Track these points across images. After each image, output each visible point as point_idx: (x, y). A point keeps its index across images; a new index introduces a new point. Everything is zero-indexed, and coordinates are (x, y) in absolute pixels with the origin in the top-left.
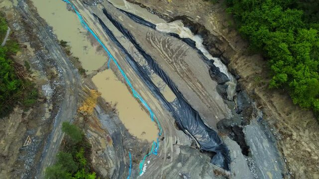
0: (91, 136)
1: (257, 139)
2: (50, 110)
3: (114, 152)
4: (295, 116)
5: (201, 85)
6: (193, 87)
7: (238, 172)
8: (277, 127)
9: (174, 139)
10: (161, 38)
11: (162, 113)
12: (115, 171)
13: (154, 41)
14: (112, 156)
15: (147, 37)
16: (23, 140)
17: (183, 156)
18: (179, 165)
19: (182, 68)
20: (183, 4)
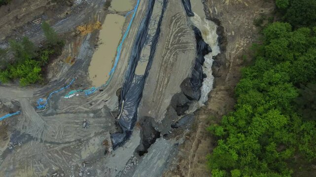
0: (68, 49)
1: (159, 154)
2: (67, 14)
3: (67, 70)
4: (202, 168)
5: (168, 82)
6: (160, 78)
7: (117, 156)
8: (180, 161)
9: (107, 97)
10: (183, 25)
11: (120, 75)
12: (56, 81)
13: (176, 23)
14: (64, 71)
15: (174, 16)
16: (35, 18)
17: (100, 112)
18: (92, 115)
19: (170, 59)
20: (234, 13)
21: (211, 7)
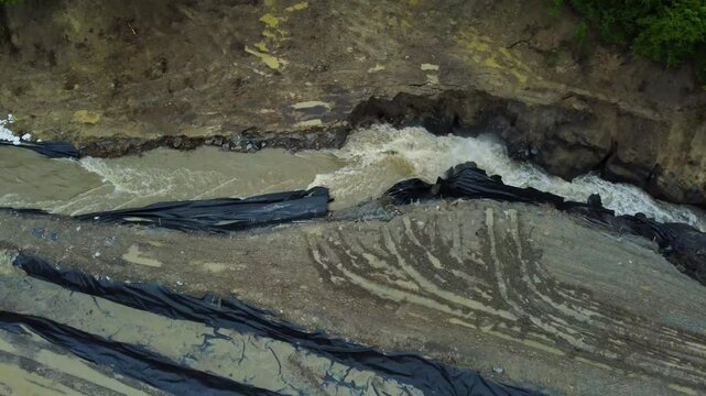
10: (382, 242)
13: (366, 271)
15: (325, 275)
19: (579, 317)
20: (336, 50)
21: (293, 121)
